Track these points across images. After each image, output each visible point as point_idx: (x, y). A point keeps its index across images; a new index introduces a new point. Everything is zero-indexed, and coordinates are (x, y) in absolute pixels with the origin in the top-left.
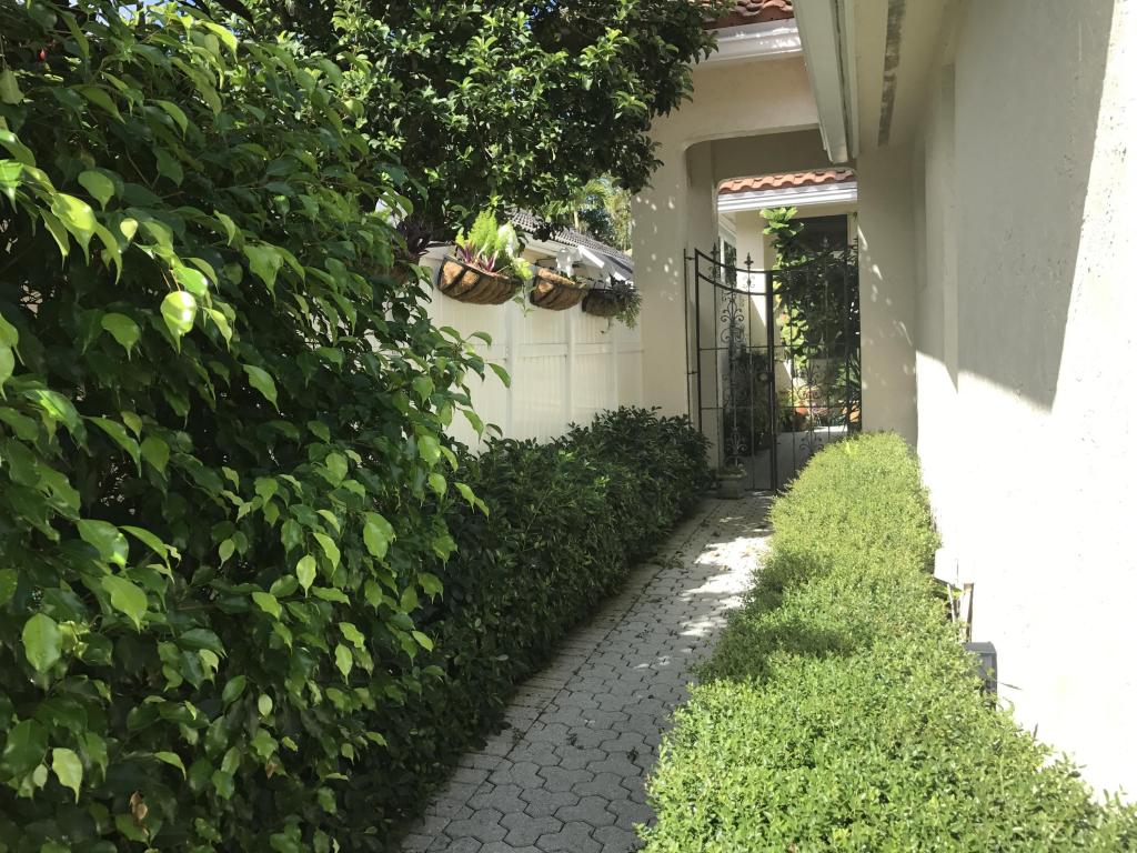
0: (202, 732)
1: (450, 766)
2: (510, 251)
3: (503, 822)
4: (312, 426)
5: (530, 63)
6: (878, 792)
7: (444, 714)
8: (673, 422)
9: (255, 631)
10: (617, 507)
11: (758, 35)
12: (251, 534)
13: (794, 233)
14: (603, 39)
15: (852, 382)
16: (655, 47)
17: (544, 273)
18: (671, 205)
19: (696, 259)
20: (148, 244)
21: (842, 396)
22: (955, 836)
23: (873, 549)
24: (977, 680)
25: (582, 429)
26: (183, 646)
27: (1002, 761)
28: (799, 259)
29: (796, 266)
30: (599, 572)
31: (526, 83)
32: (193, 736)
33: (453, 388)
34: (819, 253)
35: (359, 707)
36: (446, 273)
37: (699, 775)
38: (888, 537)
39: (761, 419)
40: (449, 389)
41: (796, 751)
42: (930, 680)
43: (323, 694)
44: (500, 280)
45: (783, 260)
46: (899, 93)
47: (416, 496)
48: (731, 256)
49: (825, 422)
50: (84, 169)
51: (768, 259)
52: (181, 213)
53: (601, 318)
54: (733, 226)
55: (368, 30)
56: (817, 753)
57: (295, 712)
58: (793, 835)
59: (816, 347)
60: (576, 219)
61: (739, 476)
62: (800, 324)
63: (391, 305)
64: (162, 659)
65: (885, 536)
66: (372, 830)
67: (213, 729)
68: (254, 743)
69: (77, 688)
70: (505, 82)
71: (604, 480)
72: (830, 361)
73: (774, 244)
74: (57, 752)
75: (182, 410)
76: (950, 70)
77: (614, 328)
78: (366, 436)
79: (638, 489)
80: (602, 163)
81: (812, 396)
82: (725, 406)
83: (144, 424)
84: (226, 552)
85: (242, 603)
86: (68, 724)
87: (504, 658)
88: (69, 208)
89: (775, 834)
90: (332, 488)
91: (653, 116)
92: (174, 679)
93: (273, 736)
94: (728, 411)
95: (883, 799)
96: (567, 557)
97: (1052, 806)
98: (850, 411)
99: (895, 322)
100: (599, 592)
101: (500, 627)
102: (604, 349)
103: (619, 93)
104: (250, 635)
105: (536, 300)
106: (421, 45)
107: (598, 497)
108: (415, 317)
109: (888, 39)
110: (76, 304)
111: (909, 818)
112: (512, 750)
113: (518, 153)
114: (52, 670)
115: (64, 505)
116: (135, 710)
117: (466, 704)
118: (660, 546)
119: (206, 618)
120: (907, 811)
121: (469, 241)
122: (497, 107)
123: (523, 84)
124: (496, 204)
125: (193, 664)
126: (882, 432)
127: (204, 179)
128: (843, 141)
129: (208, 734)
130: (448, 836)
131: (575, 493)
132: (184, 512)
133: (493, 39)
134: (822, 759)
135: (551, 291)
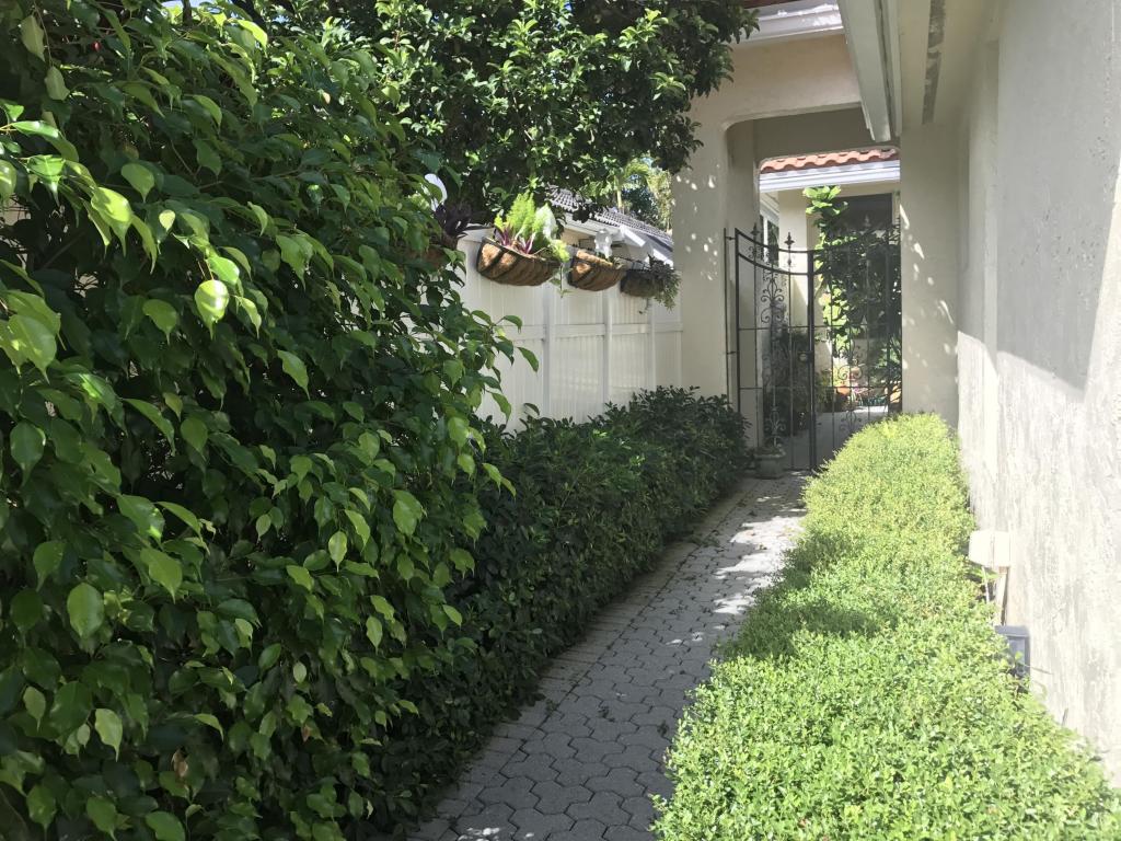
0: (240, 696)
1: (485, 735)
2: (547, 233)
3: (534, 790)
4: (346, 406)
5: (570, 46)
6: (893, 771)
7: (479, 684)
8: (711, 401)
9: (291, 602)
10: (652, 486)
11: (800, 13)
12: (288, 509)
13: (838, 212)
14: (642, 20)
15: (893, 362)
16: (695, 27)
17: (581, 254)
18: (711, 185)
19: (736, 239)
20: (185, 235)
21: (884, 376)
22: (967, 816)
23: (905, 532)
24: (1003, 663)
25: (619, 409)
26: (220, 615)
27: (1021, 744)
28: (842, 238)
29: (838, 246)
30: (634, 550)
31: (566, 65)
32: (231, 701)
33: (484, 371)
34: (862, 233)
35: (393, 676)
36: (484, 255)
37: (716, 749)
38: (922, 519)
39: (802, 400)
40: (480, 372)
41: (814, 728)
42: (955, 662)
43: (357, 663)
44: (537, 261)
45: (827, 239)
46: (942, 71)
47: (447, 474)
48: (773, 236)
49: (867, 402)
50: (127, 161)
51: (811, 239)
52: (217, 203)
53: (639, 298)
54: (776, 206)
55: (411, 14)
56: (834, 730)
57: (331, 680)
58: (805, 810)
59: (858, 327)
60: (619, 199)
61: (777, 456)
62: (842, 303)
63: (425, 288)
64: (201, 626)
65: (918, 518)
66: (407, 794)
67: (250, 696)
68: (290, 708)
69: (121, 652)
70: (545, 65)
71: (639, 459)
72: (872, 341)
73: (817, 223)
74: (99, 713)
75: (219, 392)
76: (994, 47)
77: (652, 309)
78: (398, 417)
79: (674, 468)
80: (642, 144)
81: (853, 377)
82: (765, 386)
83: (185, 405)
84: (262, 527)
85: (276, 575)
86: (112, 686)
87: (538, 631)
88: (108, 201)
89: (788, 808)
90: (363, 466)
91: (692, 97)
92: (212, 647)
93: (308, 701)
94: (768, 391)
95: (897, 778)
96: (601, 534)
97: (1068, 789)
98: (891, 392)
99: (936, 302)
100: (633, 569)
101: (535, 601)
102: (643, 329)
103: (658, 74)
104: (287, 606)
105: (575, 280)
106: (463, 29)
107: (633, 476)
108: (448, 300)
109: (931, 15)
110: (120, 290)
111: (922, 796)
112: (545, 721)
113: (557, 135)
114: (97, 634)
115: (106, 481)
116: (176, 674)
117: (500, 676)
118: (696, 525)
119: (243, 589)
120: (920, 790)
121: (507, 224)
122: (536, 90)
123: (562, 66)
124: (534, 186)
125: (229, 632)
126: (922, 413)
127: (241, 169)
128: (886, 118)
129: (246, 698)
130: (481, 801)
131: (609, 473)
132: (223, 487)
133: (534, 22)
134: (839, 737)
135: (588, 272)
